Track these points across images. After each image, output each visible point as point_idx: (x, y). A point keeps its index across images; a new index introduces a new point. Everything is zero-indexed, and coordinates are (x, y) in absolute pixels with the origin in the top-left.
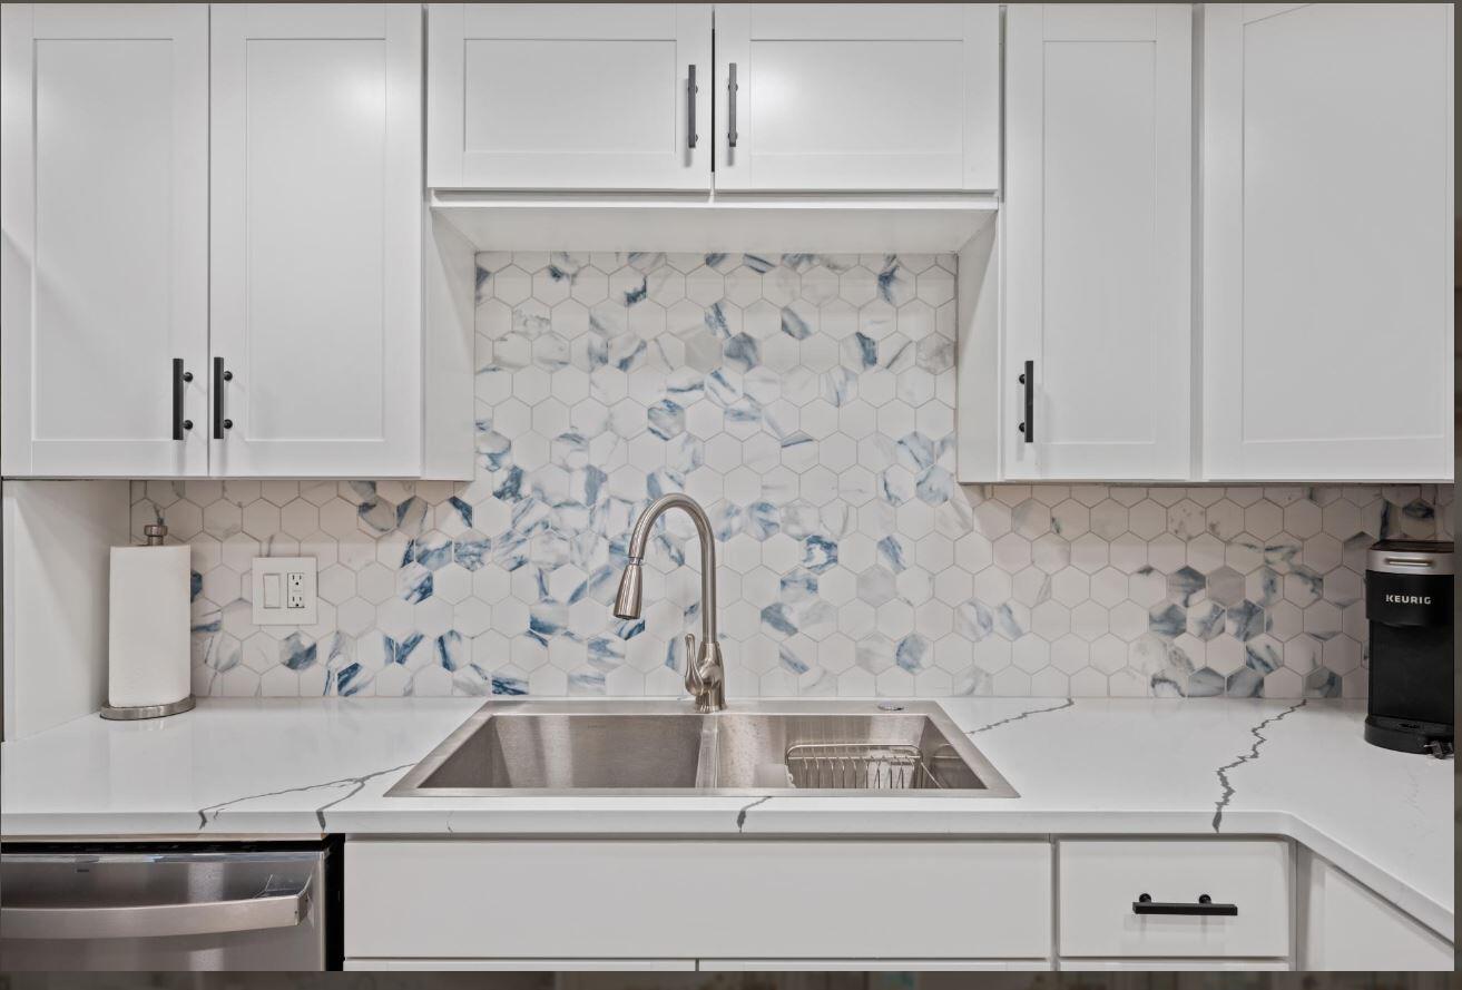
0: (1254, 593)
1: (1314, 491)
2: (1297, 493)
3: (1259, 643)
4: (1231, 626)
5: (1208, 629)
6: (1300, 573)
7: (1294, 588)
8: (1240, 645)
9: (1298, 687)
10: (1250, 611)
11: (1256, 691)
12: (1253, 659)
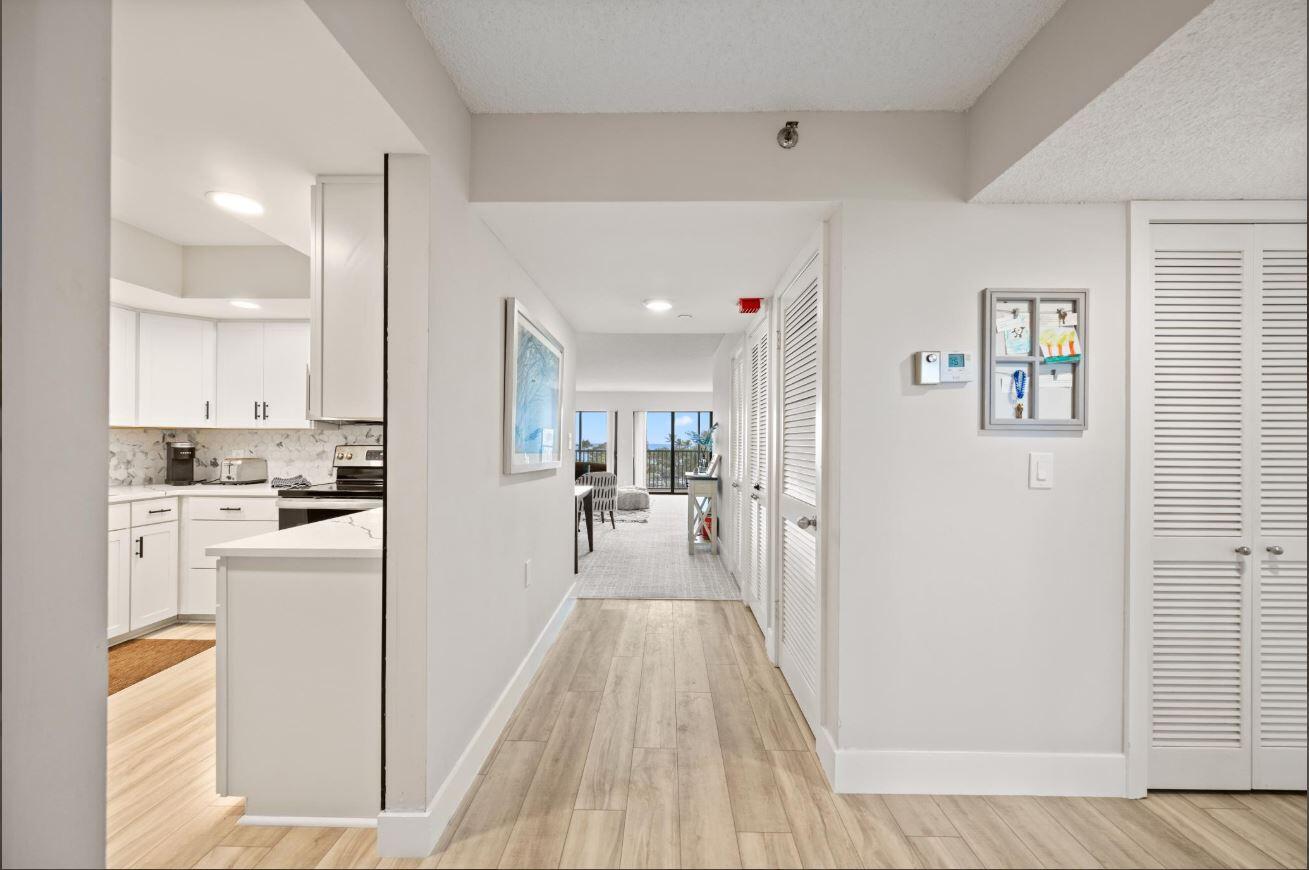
0: (129, 457)
1: (146, 430)
2: (141, 430)
3: (130, 471)
4: (123, 467)
5: (116, 467)
6: (142, 452)
7: (140, 456)
8: (126, 471)
9: (141, 481)
10: (129, 462)
11: (130, 484)
12: (129, 475)
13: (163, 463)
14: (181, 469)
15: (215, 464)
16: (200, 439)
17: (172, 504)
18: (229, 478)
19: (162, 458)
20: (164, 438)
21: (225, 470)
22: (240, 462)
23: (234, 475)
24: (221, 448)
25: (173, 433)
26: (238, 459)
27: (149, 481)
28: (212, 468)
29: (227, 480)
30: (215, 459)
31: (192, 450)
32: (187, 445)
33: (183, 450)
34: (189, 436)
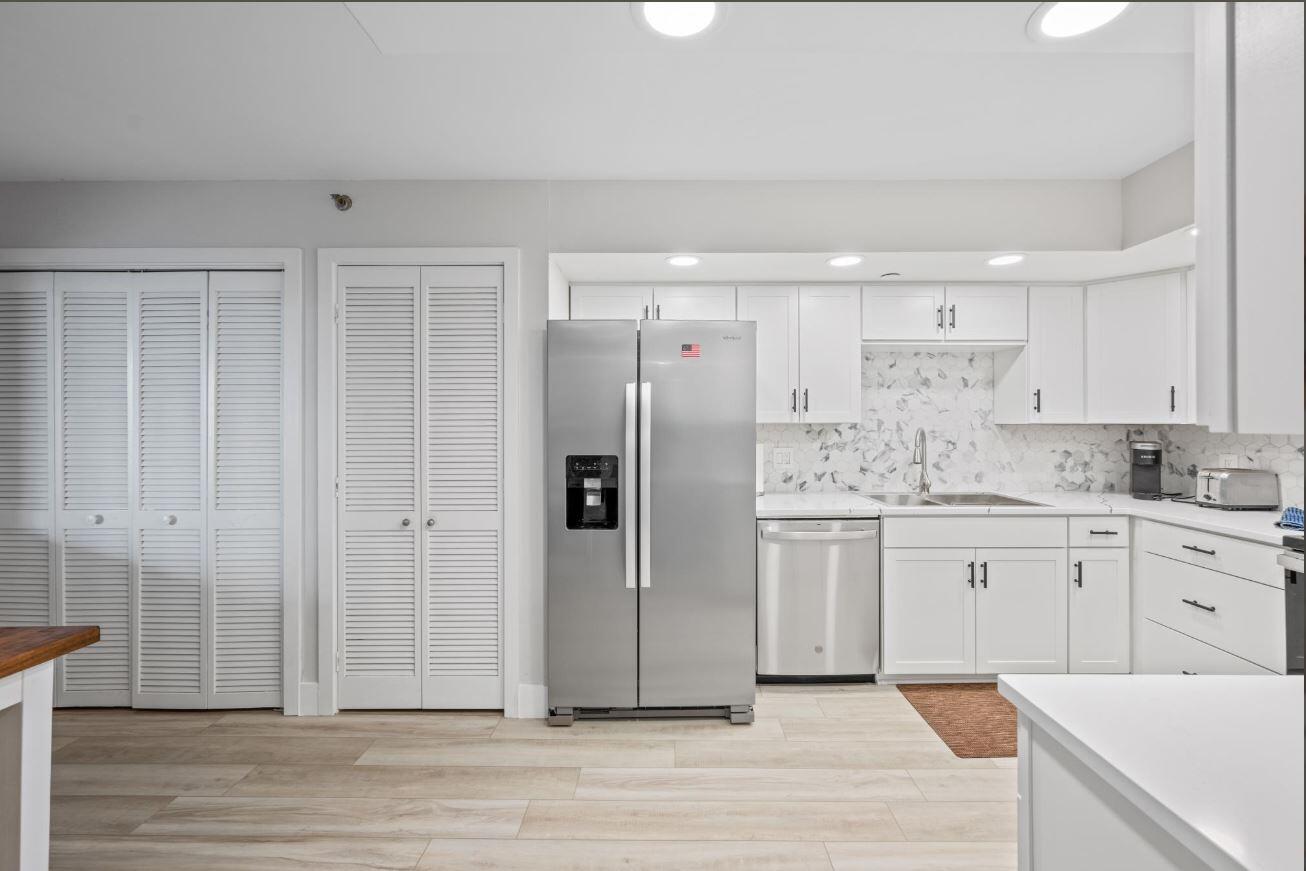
0: (1087, 458)
3: (1089, 474)
4: (1080, 469)
5: (1073, 469)
6: (1101, 452)
7: (1099, 457)
8: (1083, 475)
9: (1101, 487)
10: (1086, 464)
11: (1088, 489)
12: (1087, 479)
13: (1127, 467)
14: (1145, 477)
15: (1193, 473)
16: (1173, 437)
17: (1121, 526)
18: (1208, 497)
19: (1125, 461)
20: (1128, 437)
21: (1201, 484)
22: (1225, 475)
23: (1215, 494)
24: (1203, 452)
25: (1140, 430)
26: (1220, 470)
27: (1111, 488)
28: (1189, 477)
29: (1205, 500)
30: (1194, 466)
31: (1157, 454)
32: (1149, 447)
33: (1145, 452)
34: (1160, 433)
